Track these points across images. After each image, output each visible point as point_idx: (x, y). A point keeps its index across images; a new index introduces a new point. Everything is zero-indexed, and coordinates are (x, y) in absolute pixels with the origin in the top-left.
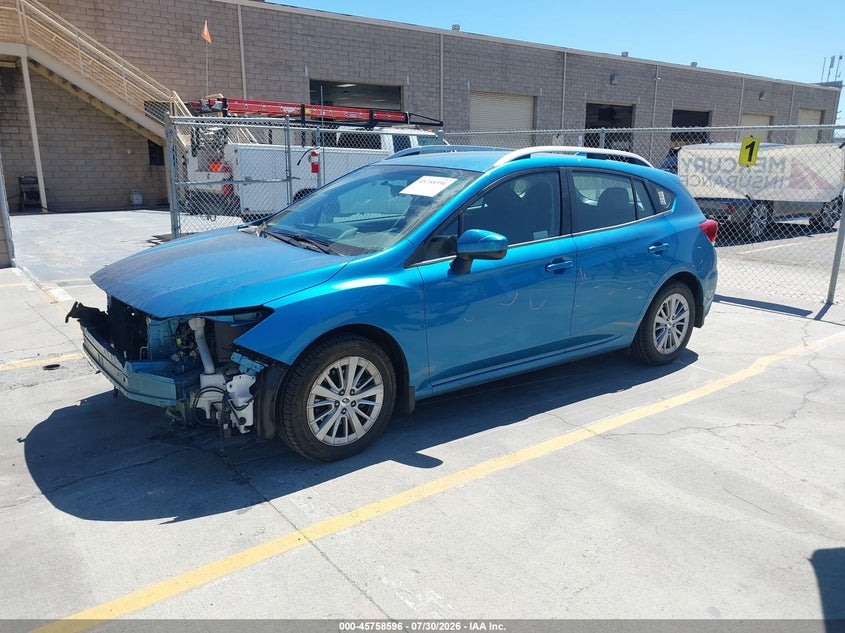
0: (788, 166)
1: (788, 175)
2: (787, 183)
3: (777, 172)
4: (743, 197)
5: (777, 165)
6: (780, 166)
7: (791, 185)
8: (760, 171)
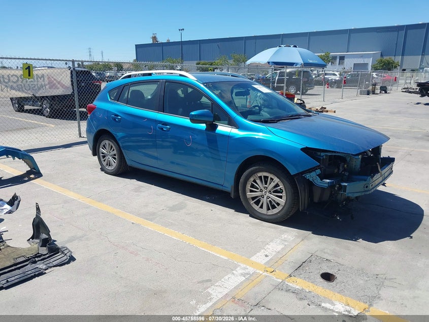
0: (46, 79)
1: (46, 83)
2: (47, 87)
3: (41, 81)
4: (31, 96)
5: (40, 79)
6: (42, 79)
7: (50, 88)
8: (32, 81)
